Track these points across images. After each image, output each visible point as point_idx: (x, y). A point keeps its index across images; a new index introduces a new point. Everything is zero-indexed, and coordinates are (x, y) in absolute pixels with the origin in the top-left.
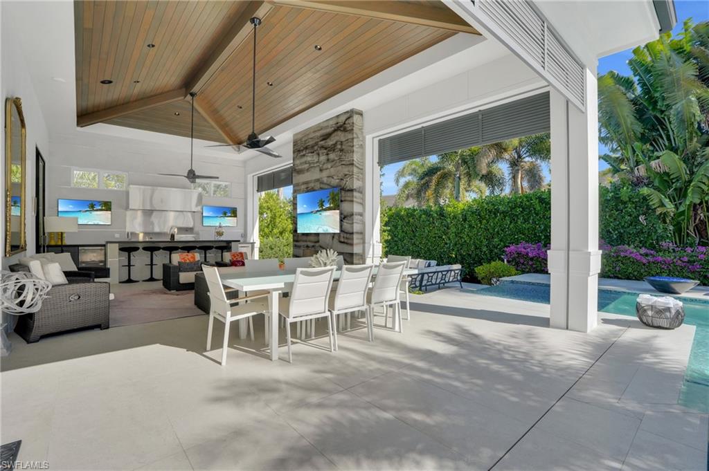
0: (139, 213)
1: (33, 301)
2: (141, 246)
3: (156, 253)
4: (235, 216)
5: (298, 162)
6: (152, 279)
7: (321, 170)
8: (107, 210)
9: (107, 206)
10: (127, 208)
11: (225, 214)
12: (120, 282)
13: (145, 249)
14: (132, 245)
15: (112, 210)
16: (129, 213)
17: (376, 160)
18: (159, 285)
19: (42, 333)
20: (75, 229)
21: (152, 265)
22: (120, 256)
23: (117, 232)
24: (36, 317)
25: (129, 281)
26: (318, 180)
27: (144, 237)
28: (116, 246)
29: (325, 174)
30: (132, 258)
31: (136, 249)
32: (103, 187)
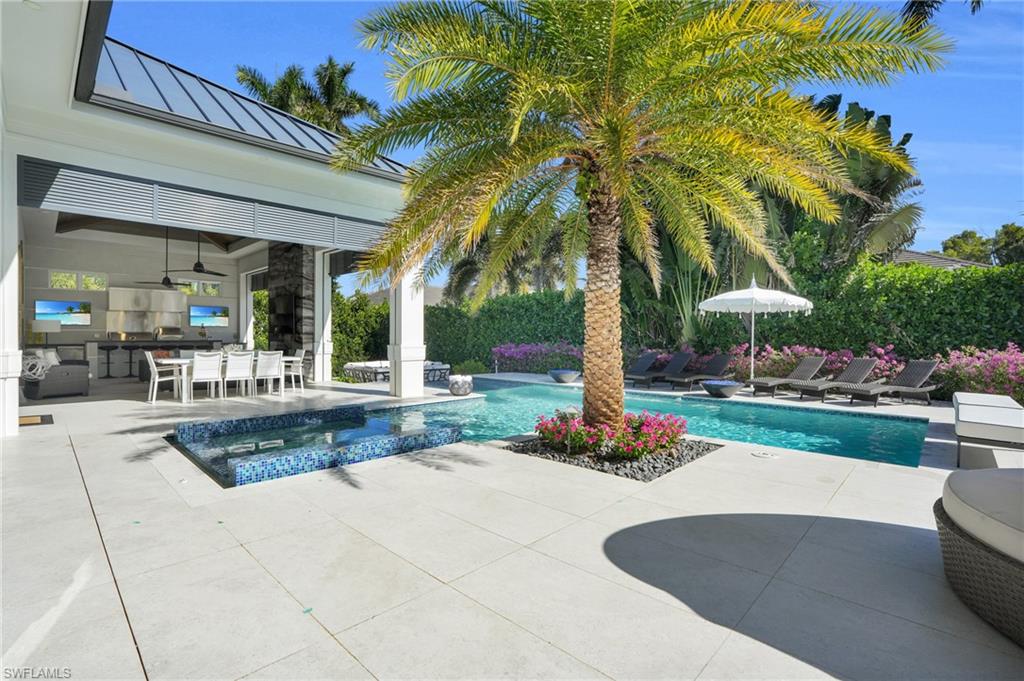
0: (122, 313)
1: (39, 373)
2: (120, 345)
3: (134, 351)
4: (227, 315)
5: (272, 268)
6: (131, 375)
7: (285, 279)
8: (85, 313)
9: (86, 308)
10: (107, 309)
11: (215, 314)
12: (100, 378)
13: (123, 348)
14: (110, 344)
15: (92, 311)
16: (108, 313)
17: (327, 271)
18: (137, 379)
19: (46, 394)
20: (58, 330)
21: (131, 362)
22: (99, 354)
23: (97, 332)
24: (40, 384)
25: (108, 376)
26: (284, 287)
27: (126, 337)
28: (96, 344)
29: (287, 282)
30: (111, 356)
31: (116, 348)
32: (82, 288)
